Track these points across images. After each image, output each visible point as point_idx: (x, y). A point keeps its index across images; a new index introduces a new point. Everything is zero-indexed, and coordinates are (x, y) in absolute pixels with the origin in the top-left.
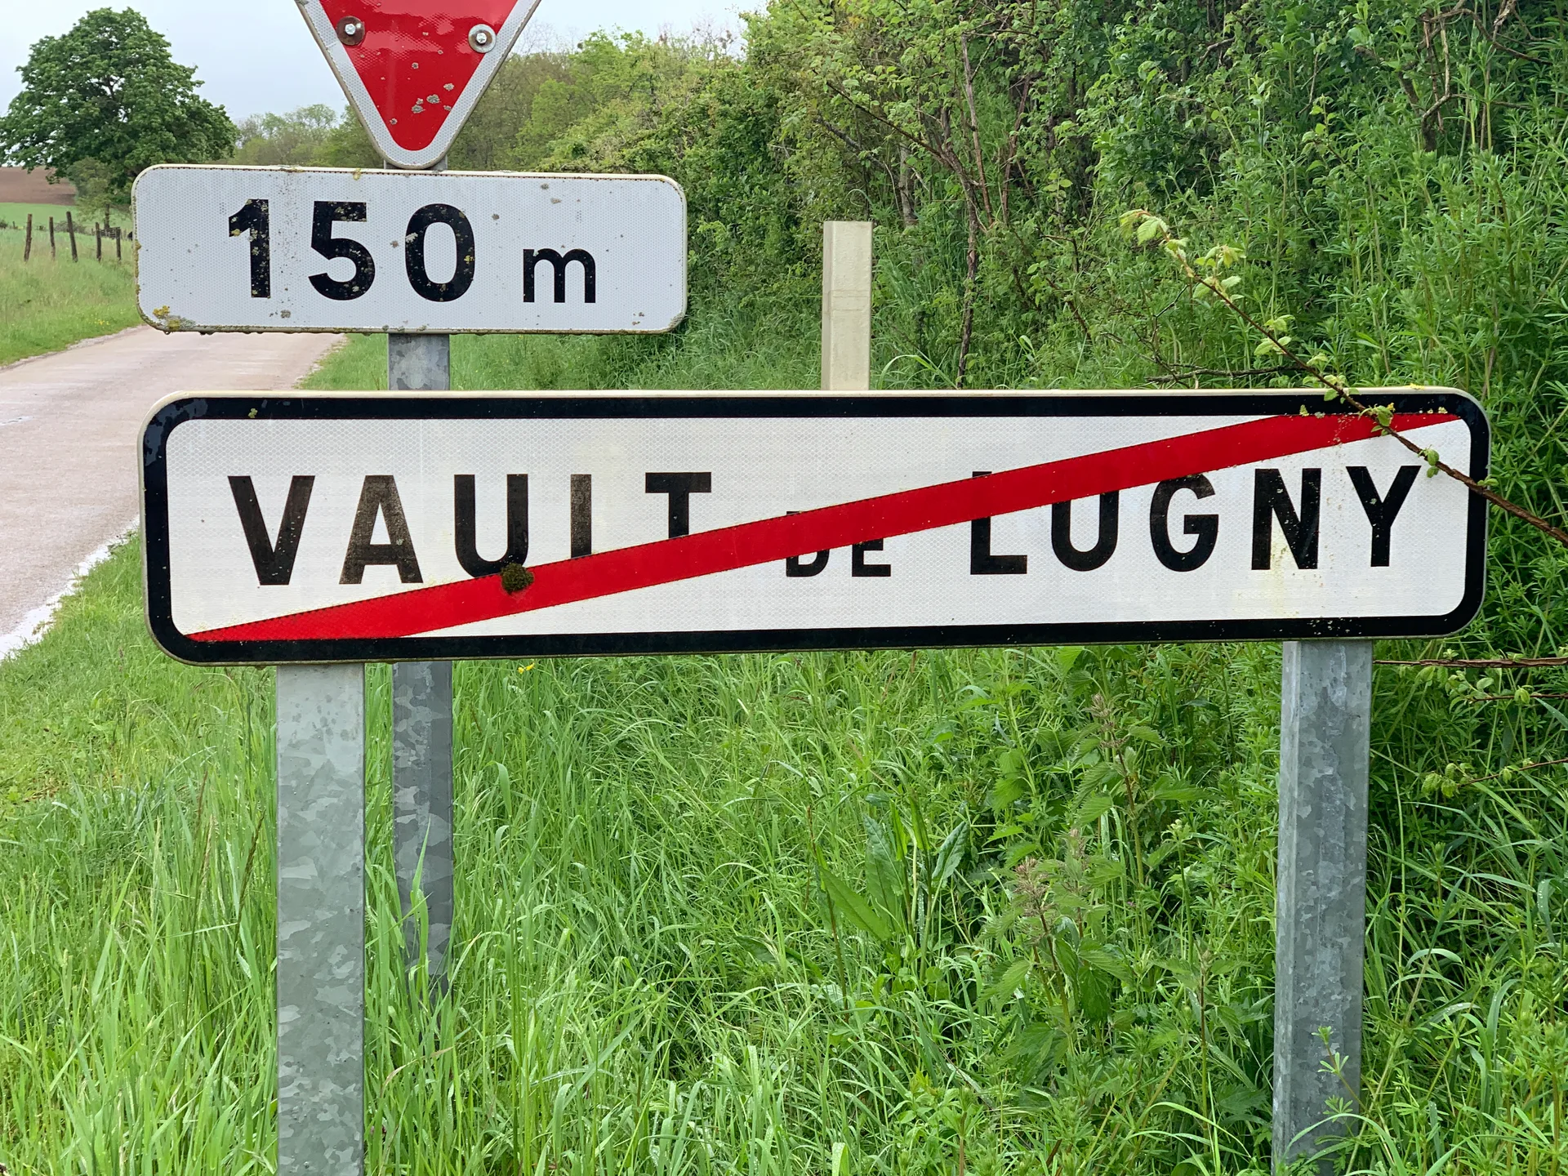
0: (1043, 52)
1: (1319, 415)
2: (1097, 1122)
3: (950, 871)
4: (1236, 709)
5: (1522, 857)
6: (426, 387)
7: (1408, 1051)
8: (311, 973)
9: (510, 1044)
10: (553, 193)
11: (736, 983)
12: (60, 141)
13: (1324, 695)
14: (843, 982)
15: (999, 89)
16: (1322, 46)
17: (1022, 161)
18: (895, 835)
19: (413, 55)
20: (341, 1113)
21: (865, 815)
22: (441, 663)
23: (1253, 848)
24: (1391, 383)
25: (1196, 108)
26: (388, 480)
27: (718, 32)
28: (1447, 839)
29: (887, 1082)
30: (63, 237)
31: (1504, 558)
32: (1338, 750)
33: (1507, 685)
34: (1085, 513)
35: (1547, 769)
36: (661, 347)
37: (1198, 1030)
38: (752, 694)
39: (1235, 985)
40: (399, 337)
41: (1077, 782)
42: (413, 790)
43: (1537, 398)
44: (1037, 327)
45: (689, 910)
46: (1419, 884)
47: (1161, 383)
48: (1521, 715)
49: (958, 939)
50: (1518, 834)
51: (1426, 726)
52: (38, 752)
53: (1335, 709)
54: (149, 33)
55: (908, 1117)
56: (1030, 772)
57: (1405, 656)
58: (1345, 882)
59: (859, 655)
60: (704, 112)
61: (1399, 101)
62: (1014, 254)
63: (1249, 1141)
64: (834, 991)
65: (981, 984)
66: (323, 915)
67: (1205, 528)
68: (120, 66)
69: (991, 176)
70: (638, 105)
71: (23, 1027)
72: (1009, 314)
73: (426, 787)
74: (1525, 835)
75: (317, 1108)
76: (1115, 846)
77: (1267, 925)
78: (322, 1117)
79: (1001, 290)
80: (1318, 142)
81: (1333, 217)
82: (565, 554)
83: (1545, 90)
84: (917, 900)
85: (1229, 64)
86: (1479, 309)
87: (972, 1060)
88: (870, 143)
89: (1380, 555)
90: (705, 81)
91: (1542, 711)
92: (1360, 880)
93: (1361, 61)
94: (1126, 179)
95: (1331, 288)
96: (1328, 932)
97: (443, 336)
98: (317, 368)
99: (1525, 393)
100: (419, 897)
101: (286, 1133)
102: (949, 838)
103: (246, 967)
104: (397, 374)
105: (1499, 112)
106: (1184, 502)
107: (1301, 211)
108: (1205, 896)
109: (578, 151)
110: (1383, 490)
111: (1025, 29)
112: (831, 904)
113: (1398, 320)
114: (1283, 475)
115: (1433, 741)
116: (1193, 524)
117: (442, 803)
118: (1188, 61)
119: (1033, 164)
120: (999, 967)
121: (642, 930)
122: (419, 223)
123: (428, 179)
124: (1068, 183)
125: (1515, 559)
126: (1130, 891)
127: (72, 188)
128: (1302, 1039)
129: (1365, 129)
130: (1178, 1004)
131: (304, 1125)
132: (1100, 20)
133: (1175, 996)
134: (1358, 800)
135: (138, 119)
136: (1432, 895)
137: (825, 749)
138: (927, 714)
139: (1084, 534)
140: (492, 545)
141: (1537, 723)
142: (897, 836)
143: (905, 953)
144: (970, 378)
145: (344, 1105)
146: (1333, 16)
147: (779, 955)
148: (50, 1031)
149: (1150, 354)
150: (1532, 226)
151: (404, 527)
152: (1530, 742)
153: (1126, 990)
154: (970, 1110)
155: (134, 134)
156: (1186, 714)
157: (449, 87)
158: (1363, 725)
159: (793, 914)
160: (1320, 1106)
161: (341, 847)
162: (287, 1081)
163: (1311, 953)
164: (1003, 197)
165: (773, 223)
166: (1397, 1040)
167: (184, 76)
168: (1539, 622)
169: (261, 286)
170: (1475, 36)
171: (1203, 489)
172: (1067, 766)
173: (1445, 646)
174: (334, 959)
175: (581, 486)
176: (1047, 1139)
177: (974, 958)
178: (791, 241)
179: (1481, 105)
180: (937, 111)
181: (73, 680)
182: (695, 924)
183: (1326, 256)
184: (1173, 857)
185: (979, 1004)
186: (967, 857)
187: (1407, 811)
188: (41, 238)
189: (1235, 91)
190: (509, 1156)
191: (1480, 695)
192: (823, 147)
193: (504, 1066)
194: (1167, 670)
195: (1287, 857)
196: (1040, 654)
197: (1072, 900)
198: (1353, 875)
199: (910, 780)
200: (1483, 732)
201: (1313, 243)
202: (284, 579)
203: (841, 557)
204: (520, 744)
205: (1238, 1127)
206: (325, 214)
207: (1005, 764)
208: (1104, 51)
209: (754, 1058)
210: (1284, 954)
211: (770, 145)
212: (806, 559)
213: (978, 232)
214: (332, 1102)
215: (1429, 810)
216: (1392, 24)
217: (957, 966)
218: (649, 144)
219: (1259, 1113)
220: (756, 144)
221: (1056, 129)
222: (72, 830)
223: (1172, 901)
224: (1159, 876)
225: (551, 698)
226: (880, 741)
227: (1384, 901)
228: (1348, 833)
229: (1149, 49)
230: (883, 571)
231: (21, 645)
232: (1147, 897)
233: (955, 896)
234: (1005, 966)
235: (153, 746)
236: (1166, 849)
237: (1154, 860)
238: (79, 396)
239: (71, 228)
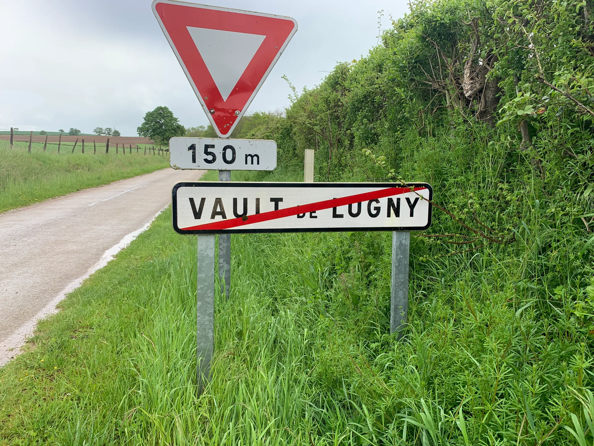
0: (344, 117)
1: (400, 188)
2: (356, 325)
3: (326, 275)
4: (382, 244)
5: (438, 273)
6: (226, 181)
7: (416, 311)
8: (204, 295)
9: (242, 309)
10: (251, 143)
11: (284, 297)
12: (151, 132)
13: (401, 242)
14: (305, 297)
15: (336, 124)
16: (398, 117)
17: (340, 138)
18: (315, 269)
19: (224, 116)
20: (209, 322)
21: (310, 264)
22: (228, 235)
23: (386, 272)
24: (413, 181)
25: (375, 128)
26: (220, 199)
27: (280, 112)
28: (424, 270)
29: (314, 316)
30: (152, 151)
31: (434, 216)
32: (403, 252)
33: (435, 240)
34: (355, 206)
35: (443, 256)
36: (269, 173)
37: (375, 307)
38: (288, 240)
39: (383, 298)
40: (221, 171)
41: (352, 258)
42: (223, 259)
43: (441, 184)
44: (343, 170)
45: (275, 282)
46: (418, 279)
47: (368, 181)
48: (438, 246)
49: (328, 289)
50: (437, 269)
51: (419, 248)
52: (148, 251)
53: (403, 244)
54: (169, 111)
55: (319, 323)
56: (342, 256)
57: (415, 234)
58: (405, 278)
59: (308, 233)
60: (278, 128)
61: (414, 127)
62: (338, 156)
63: (385, 328)
64: (304, 299)
65: (333, 298)
66: (206, 284)
67: (378, 209)
68: (163, 118)
69: (334, 141)
70: (265, 126)
71: (145, 305)
72: (337, 167)
73: (225, 259)
74: (439, 269)
75: (204, 322)
76: (359, 271)
77: (389, 286)
78: (206, 323)
79: (336, 163)
80: (398, 135)
81: (401, 149)
82: (254, 213)
83: (442, 125)
84: (320, 281)
85: (380, 120)
86: (430, 167)
87: (331, 312)
88: (311, 134)
89: (412, 215)
90: (278, 121)
91: (442, 245)
92: (407, 278)
93: (407, 119)
94: (360, 142)
95: (400, 163)
96: (401, 288)
97: (229, 171)
98: (202, 177)
99: (439, 184)
100: (224, 280)
101: (199, 327)
102: (326, 269)
103: (190, 294)
104: (220, 178)
105: (433, 129)
106: (374, 204)
107: (395, 148)
108: (377, 281)
109: (253, 135)
110: (412, 202)
111: (341, 113)
112: (304, 282)
113: (414, 169)
114: (393, 199)
115: (421, 251)
116: (376, 208)
117: (228, 262)
118: (372, 119)
119: (342, 139)
120: (336, 294)
121: (266, 286)
122: (225, 149)
123: (227, 140)
124: (349, 142)
125: (437, 215)
126: (362, 279)
127: (154, 141)
128: (396, 308)
129: (407, 132)
130: (372, 302)
131: (202, 325)
132: (355, 111)
133: (371, 300)
134: (407, 262)
135: (167, 128)
136: (421, 281)
137: (302, 251)
138: (322, 245)
139: (355, 210)
140: (240, 211)
141: (441, 247)
142: (316, 269)
143: (318, 291)
144: (330, 180)
145: (210, 321)
146: (401, 110)
147: (293, 291)
148: (151, 306)
149: (366, 175)
150: (440, 151)
151: (223, 208)
152: (439, 251)
153: (361, 299)
154: (331, 322)
155: (166, 131)
156: (373, 245)
157: (231, 122)
158: (408, 248)
159: (296, 283)
160: (399, 321)
161: (210, 270)
162: (199, 316)
163: (398, 292)
164: (336, 145)
165: (291, 149)
166: (414, 309)
167: (176, 120)
168: (441, 228)
169: (194, 161)
170: (429, 115)
171: (378, 202)
172: (349, 255)
173: (424, 232)
174: (208, 293)
175: (258, 200)
176: (346, 328)
177: (331, 292)
178: (295, 153)
179: (430, 128)
180: (323, 128)
181: (155, 237)
182: (276, 285)
183: (399, 157)
184: (370, 273)
185: (333, 301)
186: (330, 273)
187: (416, 264)
188: (148, 151)
189: (382, 125)
190: (241, 331)
191: (431, 242)
192: (301, 135)
193: (240, 313)
194: (369, 236)
195: (393, 273)
196: (344, 233)
197: (351, 281)
198: (406, 277)
199: (318, 257)
200: (430, 249)
201: (397, 154)
202: (199, 218)
203: (308, 214)
204: (242, 250)
205: (383, 326)
206: (207, 147)
207: (337, 255)
208: (356, 117)
209: (288, 312)
210: (393, 292)
211: (291, 134)
212: (301, 215)
213: (331, 151)
214: (208, 320)
215: (420, 264)
216: (413, 112)
217: (328, 294)
218: (267, 134)
219: (387, 323)
220: (288, 134)
221: (347, 132)
222: (155, 267)
223: (370, 282)
224: (367, 277)
225: (249, 242)
226: (313, 250)
227: (411, 282)
228: (405, 269)
229: (365, 117)
230: (316, 217)
231: (144, 230)
232: (365, 281)
233: (327, 280)
234: (338, 294)
235: (170, 250)
236: (369, 271)
237: (367, 273)
238: (155, 182)
239: (153, 149)
